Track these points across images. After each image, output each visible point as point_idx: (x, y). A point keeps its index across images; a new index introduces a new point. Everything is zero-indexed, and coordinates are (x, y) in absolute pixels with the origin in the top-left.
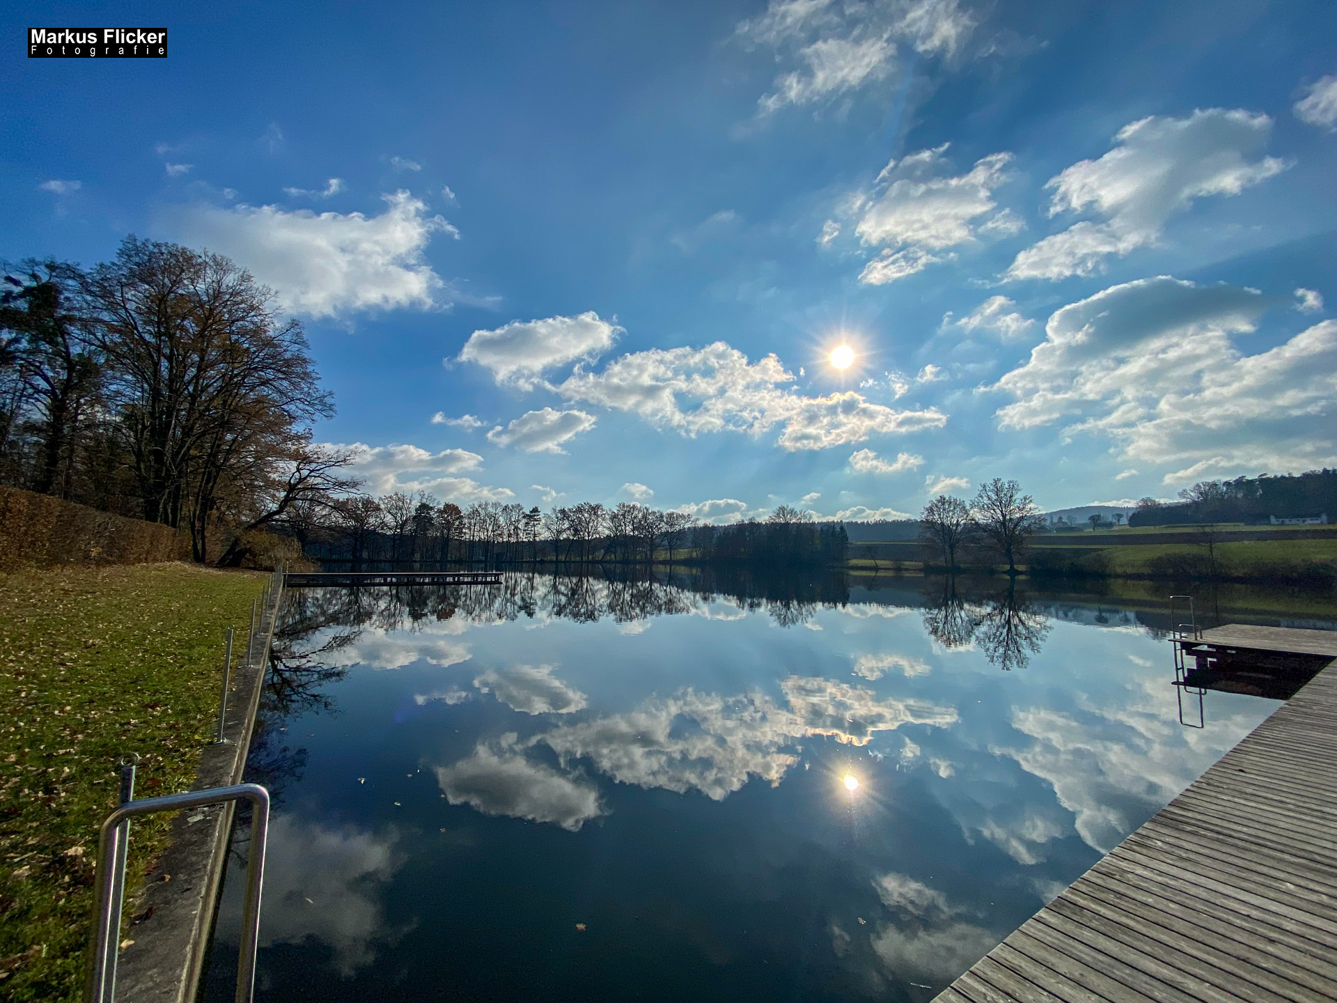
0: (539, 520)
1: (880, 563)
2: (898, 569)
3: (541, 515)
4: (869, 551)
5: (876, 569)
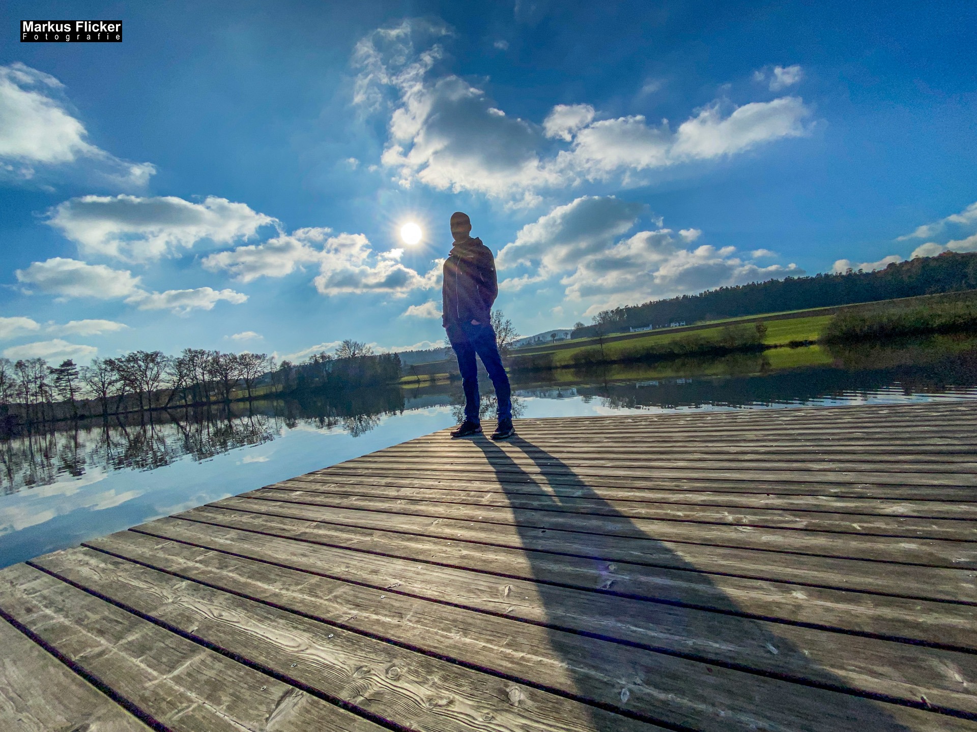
0: (76, 373)
1: (421, 377)
2: (433, 380)
3: (78, 368)
4: (414, 370)
5: (418, 381)
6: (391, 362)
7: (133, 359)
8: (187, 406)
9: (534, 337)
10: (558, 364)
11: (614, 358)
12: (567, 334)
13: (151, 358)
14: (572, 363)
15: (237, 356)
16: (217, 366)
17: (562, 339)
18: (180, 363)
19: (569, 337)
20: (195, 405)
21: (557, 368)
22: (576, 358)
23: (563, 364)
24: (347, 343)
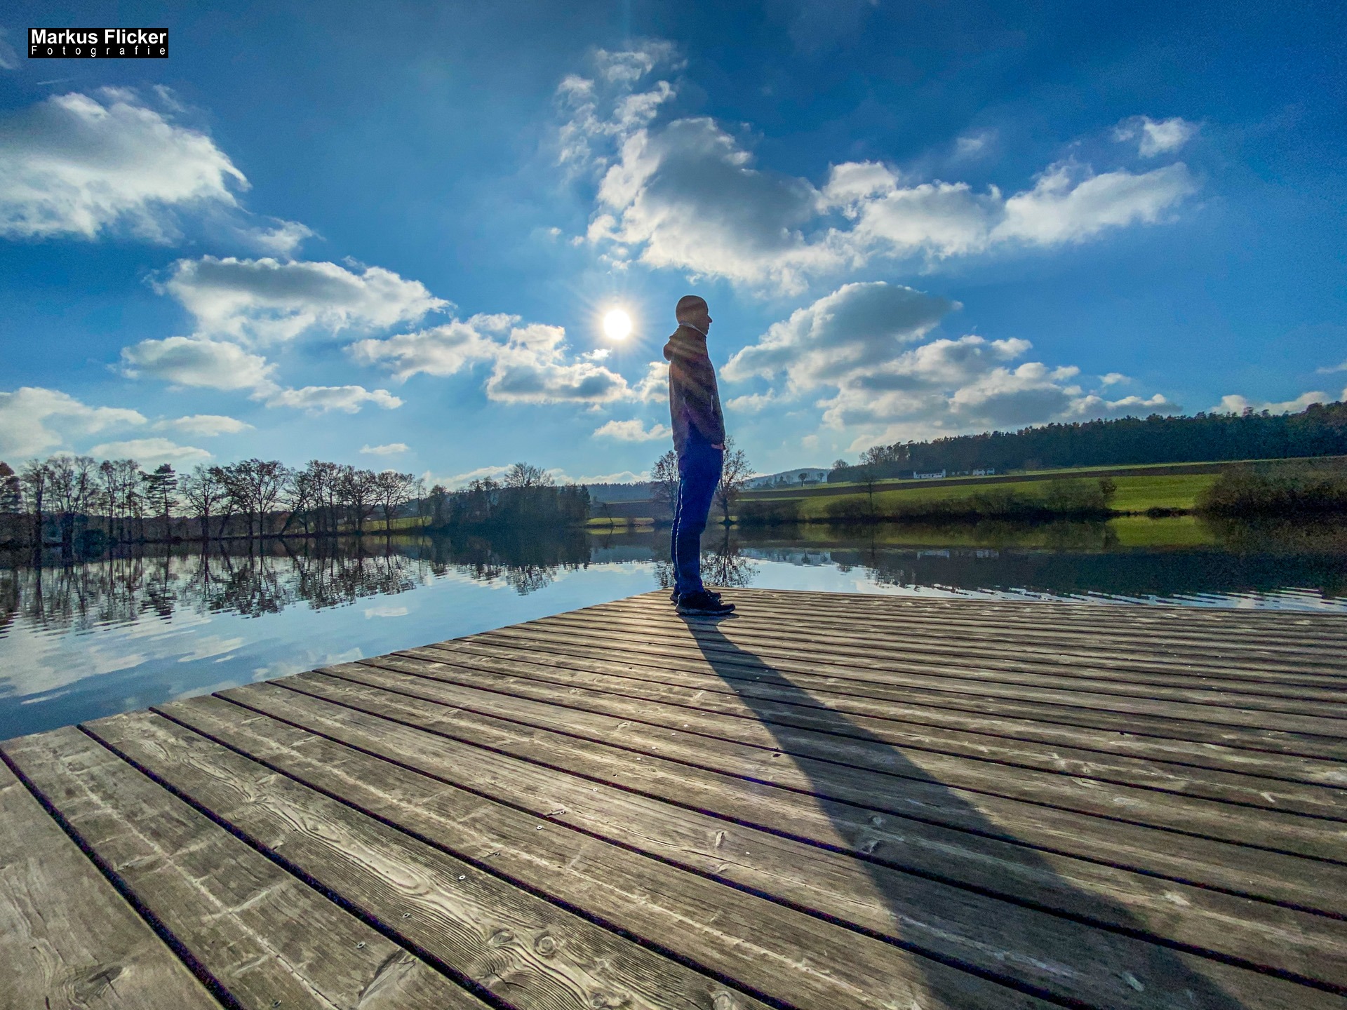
0: (174, 483)
1: (615, 520)
2: (631, 525)
3: (177, 476)
4: (606, 510)
5: (611, 526)
6: (577, 497)
7: (245, 469)
8: (307, 536)
9: (775, 476)
10: (807, 517)
11: (888, 514)
12: (822, 475)
13: (267, 469)
14: (826, 515)
15: (376, 475)
16: (349, 486)
17: (815, 482)
18: (303, 479)
19: (825, 479)
20: (317, 535)
21: (804, 521)
22: (832, 509)
23: (814, 516)
24: (520, 466)
